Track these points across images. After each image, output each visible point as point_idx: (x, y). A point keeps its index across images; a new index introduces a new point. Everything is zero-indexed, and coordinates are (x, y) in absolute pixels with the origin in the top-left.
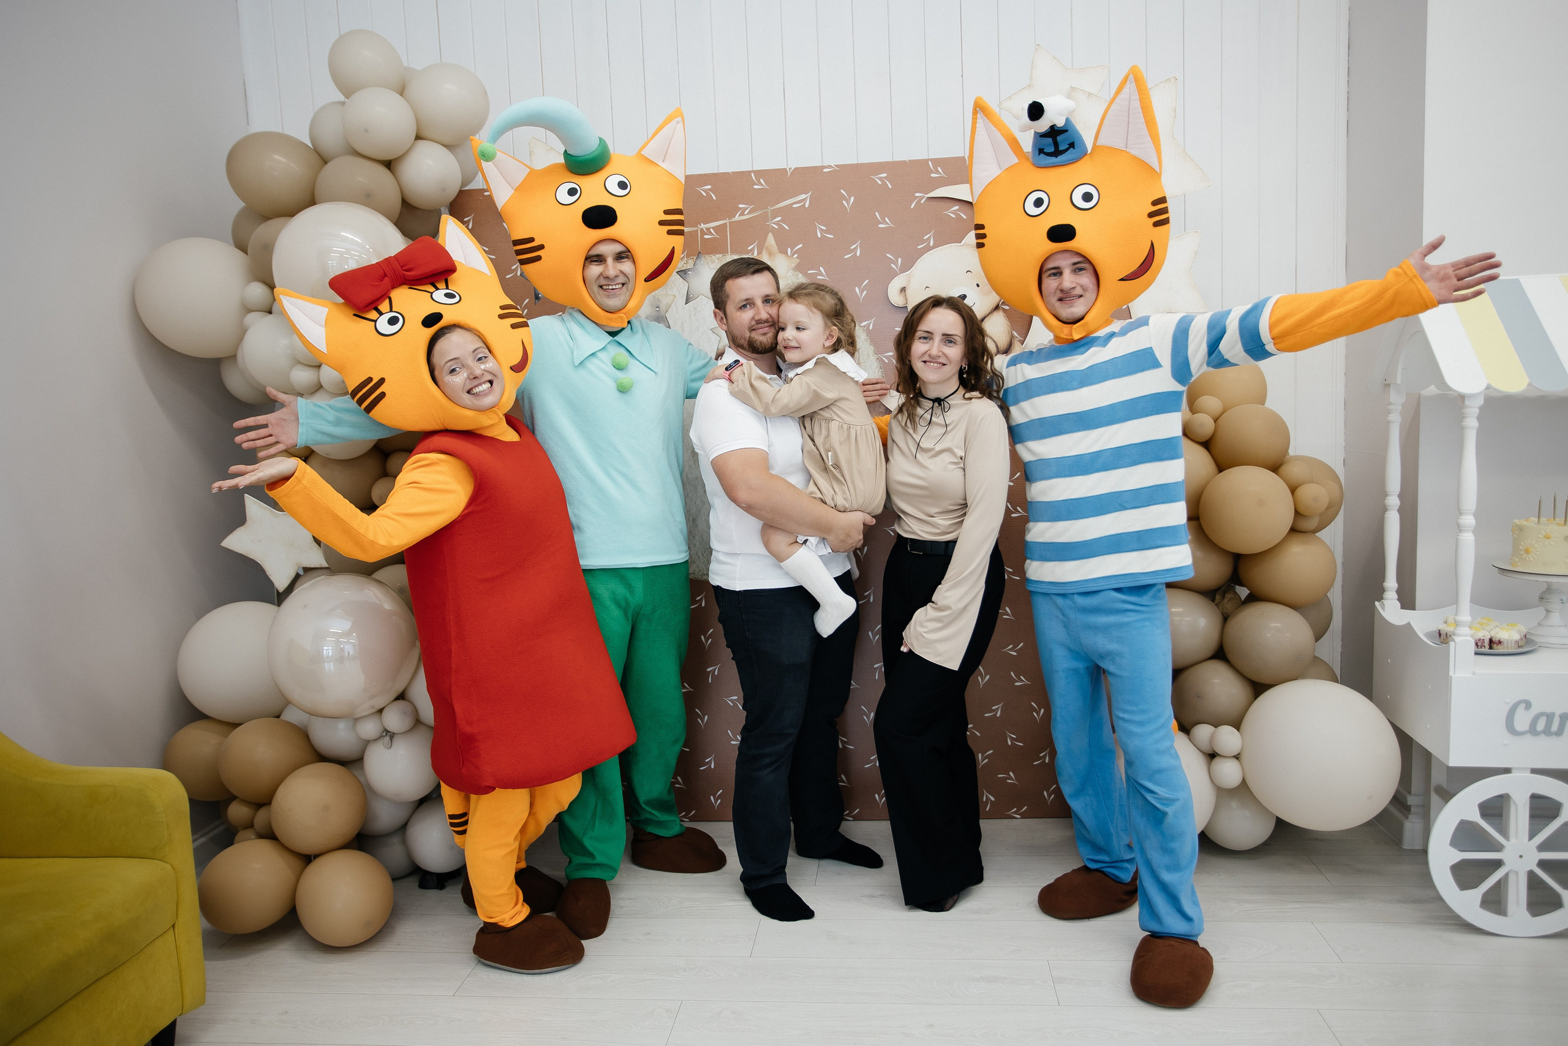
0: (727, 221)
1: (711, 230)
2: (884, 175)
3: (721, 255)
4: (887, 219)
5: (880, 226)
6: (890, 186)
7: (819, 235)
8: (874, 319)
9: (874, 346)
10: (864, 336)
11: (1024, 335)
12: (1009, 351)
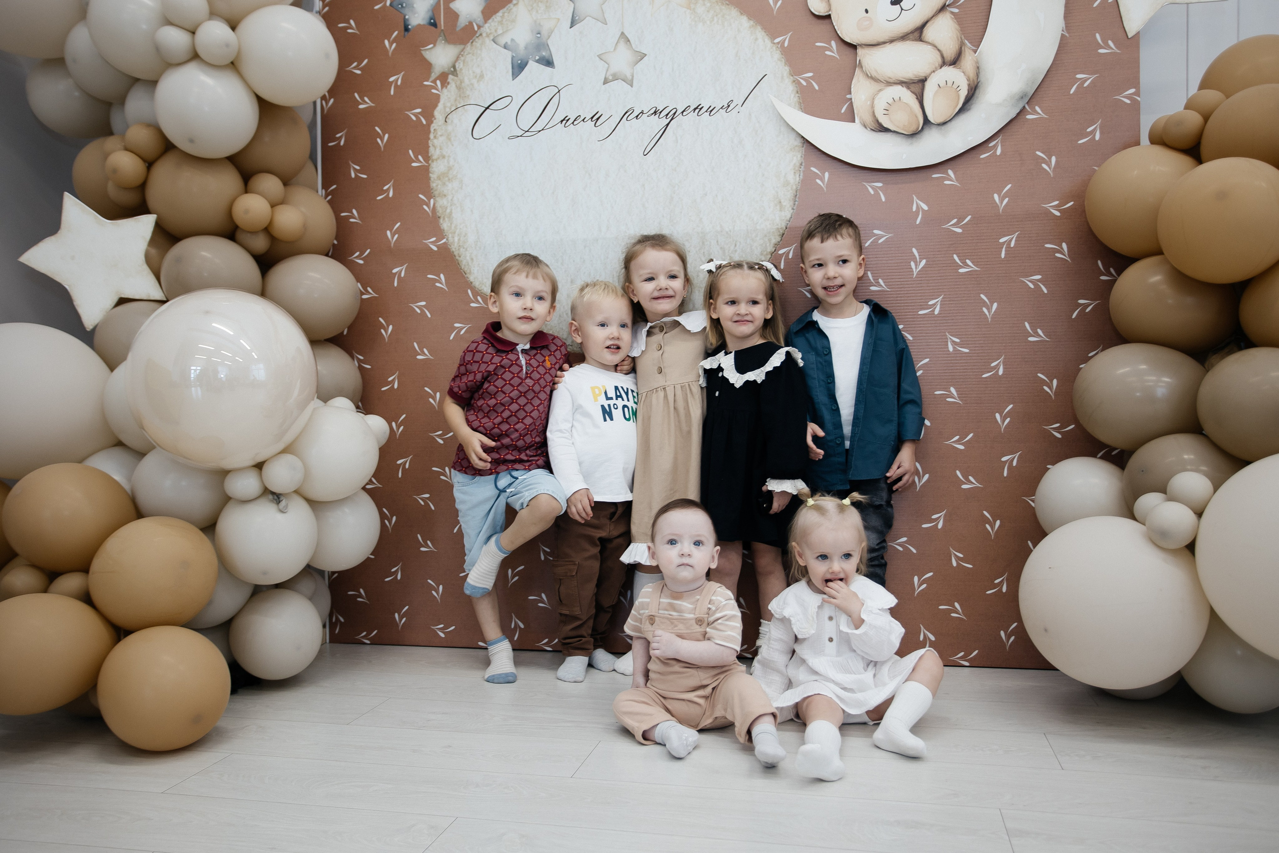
8: (790, 33)
9: (790, 66)
10: (777, 55)
11: (977, 42)
12: (958, 62)
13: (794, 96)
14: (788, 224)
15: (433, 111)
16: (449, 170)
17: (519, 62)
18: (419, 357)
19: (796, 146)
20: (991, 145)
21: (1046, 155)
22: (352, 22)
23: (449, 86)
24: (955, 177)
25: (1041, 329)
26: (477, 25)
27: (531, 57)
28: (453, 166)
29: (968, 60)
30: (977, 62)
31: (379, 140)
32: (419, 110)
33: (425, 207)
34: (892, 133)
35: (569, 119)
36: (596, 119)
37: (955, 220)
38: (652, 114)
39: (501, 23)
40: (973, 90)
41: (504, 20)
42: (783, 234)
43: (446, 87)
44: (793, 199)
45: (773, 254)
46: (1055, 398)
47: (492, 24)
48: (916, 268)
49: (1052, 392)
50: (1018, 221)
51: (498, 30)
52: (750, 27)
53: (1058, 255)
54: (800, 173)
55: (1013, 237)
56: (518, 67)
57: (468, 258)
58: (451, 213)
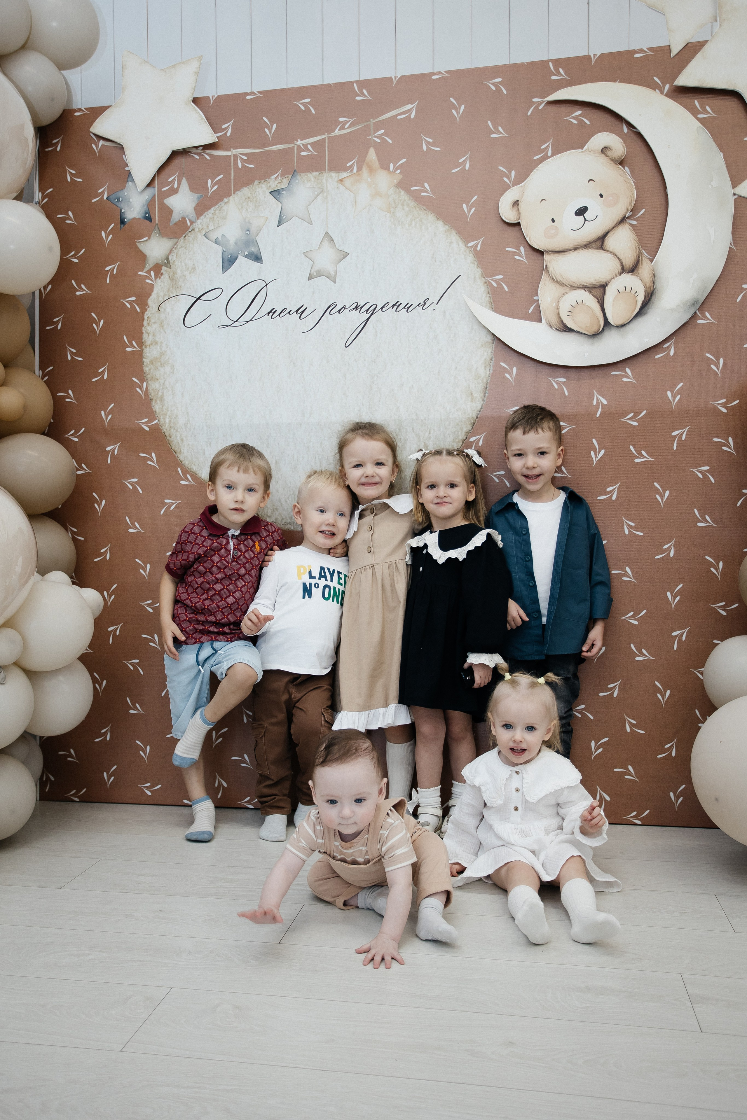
0: (326, 136)
1: (309, 146)
2: (499, 80)
3: (317, 173)
4: (500, 128)
5: (493, 136)
6: (505, 92)
7: (425, 149)
8: (483, 238)
9: (482, 269)
10: (470, 258)
11: (653, 253)
12: (636, 270)
13: (486, 296)
14: (478, 414)
15: (147, 300)
16: (161, 356)
17: (229, 256)
18: (131, 530)
19: (487, 342)
20: (665, 346)
21: (715, 358)
22: (70, 213)
23: (162, 277)
24: (632, 375)
25: (708, 516)
26: (189, 220)
27: (240, 252)
28: (165, 352)
29: (645, 268)
30: (653, 271)
31: (94, 325)
32: (133, 299)
33: (138, 389)
34: (575, 333)
35: (276, 311)
36: (301, 311)
37: (632, 414)
38: (354, 309)
39: (212, 219)
40: (650, 296)
41: (216, 217)
42: (474, 423)
43: (160, 279)
44: (483, 391)
45: (465, 442)
46: (720, 579)
47: (204, 220)
48: (596, 458)
49: (718, 574)
50: (688, 417)
51: (210, 226)
52: (445, 231)
53: (725, 448)
54: (490, 368)
55: (684, 431)
56: (228, 262)
57: (178, 438)
58: (163, 395)
